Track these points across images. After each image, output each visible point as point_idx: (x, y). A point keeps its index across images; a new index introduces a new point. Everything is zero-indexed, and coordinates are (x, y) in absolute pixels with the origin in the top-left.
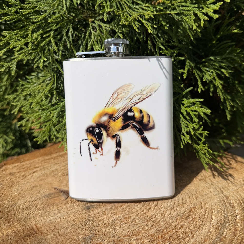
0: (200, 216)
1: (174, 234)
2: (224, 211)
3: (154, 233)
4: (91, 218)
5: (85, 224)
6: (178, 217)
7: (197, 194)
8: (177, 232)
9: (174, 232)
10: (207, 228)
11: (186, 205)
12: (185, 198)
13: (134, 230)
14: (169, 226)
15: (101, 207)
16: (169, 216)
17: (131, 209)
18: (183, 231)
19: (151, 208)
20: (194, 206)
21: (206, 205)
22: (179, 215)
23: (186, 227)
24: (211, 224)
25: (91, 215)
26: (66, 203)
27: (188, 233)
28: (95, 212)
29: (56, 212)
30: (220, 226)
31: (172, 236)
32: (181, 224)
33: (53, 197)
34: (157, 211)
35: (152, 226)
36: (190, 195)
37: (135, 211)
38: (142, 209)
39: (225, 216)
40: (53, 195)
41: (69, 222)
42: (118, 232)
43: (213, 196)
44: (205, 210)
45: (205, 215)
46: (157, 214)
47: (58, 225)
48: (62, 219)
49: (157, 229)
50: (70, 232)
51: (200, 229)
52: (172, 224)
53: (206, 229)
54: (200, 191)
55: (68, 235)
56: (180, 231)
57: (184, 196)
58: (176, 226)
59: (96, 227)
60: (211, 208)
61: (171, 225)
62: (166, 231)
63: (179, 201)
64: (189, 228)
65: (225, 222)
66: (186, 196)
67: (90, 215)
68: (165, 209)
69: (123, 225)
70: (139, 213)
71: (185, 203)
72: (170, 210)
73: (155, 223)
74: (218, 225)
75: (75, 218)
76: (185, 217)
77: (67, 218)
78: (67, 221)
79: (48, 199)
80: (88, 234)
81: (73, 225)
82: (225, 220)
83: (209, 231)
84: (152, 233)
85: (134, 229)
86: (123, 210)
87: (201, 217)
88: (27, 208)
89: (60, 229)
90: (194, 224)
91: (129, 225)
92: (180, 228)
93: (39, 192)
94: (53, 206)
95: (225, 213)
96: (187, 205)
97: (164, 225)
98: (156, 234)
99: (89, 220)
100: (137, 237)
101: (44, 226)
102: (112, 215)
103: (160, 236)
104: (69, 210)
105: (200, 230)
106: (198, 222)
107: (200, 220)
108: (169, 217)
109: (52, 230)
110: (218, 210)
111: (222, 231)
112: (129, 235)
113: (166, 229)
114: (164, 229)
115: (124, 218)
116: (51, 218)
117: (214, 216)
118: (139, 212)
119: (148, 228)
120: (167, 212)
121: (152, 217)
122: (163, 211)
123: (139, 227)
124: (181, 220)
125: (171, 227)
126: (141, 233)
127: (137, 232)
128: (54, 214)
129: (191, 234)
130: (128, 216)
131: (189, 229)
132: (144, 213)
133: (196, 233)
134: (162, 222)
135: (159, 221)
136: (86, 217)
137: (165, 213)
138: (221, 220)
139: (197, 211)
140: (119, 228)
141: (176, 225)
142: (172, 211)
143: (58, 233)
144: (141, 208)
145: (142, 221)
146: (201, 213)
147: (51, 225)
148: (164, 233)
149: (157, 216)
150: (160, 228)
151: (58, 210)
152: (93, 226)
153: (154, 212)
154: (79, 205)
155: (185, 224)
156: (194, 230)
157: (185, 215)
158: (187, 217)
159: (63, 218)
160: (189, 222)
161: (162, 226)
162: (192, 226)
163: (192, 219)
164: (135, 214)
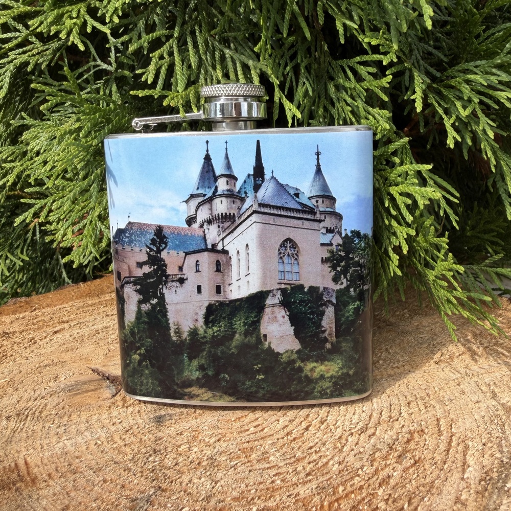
0: (435, 455)
1: (363, 499)
2: (500, 445)
3: (310, 493)
4: (161, 447)
5: (142, 461)
6: (376, 456)
7: (429, 397)
8: (372, 494)
9: (365, 494)
10: (452, 492)
11: (398, 422)
12: (397, 407)
13: (261, 483)
14: (352, 478)
15: (191, 419)
16: (352, 450)
17: (260, 428)
18: (387, 494)
19: (310, 428)
20: (419, 429)
21: (451, 427)
22: (379, 450)
23: (397, 484)
24: (462, 479)
25: (163, 438)
26: (110, 407)
27: (401, 499)
28: (172, 431)
29: (83, 427)
30: (489, 487)
31: (358, 505)
32: (383, 474)
33: (84, 390)
34: (325, 437)
35: (308, 475)
36: (410, 399)
37: (271, 433)
38: (289, 429)
39: (502, 461)
40: (85, 386)
41: (105, 456)
42: (220, 488)
43: (470, 405)
44: (448, 441)
45: (448, 454)
46: (324, 444)
47: (77, 461)
48: (92, 446)
49: (321, 485)
50: (102, 482)
51: (434, 490)
52: (360, 472)
53: (449, 493)
54: (436, 389)
55: (96, 488)
56: (380, 492)
57: (397, 402)
58: (369, 478)
59: (169, 471)
60: (466, 437)
61: (358, 475)
62: (343, 491)
63: (381, 414)
64: (404, 486)
65: (503, 476)
66: (400, 402)
67: (160, 439)
68: (345, 431)
69: (235, 469)
70: (278, 439)
71: (396, 418)
72: (357, 436)
73: (317, 466)
74: (483, 483)
75: (122, 443)
76: (396, 454)
77: (105, 443)
78: (102, 452)
79: (70, 396)
80: (144, 488)
81: (115, 463)
82: (502, 472)
83: (458, 500)
84: (307, 495)
85: (262, 481)
86: (243, 429)
87: (438, 458)
88: (18, 415)
89: (81, 472)
90: (418, 476)
91: (250, 468)
92: (380, 485)
93: (56, 377)
94: (79, 413)
95: (502, 452)
96: (402, 423)
97: (339, 473)
98: (317, 499)
99: (154, 450)
100: (266, 504)
101: (46, 461)
102: (213, 439)
103: (326, 503)
104: (114, 424)
105: (433, 495)
106: (429, 473)
107: (433, 467)
108: (352, 453)
109: (60, 474)
110: (484, 441)
111: (495, 502)
112: (246, 496)
113: (343, 485)
114: (338, 485)
115: (240, 450)
116: (66, 442)
117: (471, 459)
118: (280, 436)
119: (298, 480)
120: (350, 439)
121: (311, 451)
122: (340, 437)
123: (274, 476)
124: (384, 462)
125: (356, 481)
126: (276, 493)
127: (268, 489)
128: (75, 433)
129: (410, 503)
130: (250, 445)
131: (404, 490)
132: (292, 438)
133: (422, 503)
134: (333, 465)
135: (327, 463)
136: (148, 443)
137: (345, 442)
138: (491, 470)
139: (427, 443)
140: (225, 475)
141: (370, 476)
142: (361, 438)
143: (74, 481)
144: (287, 426)
145: (284, 460)
146: (439, 447)
147: (62, 460)
148: (338, 496)
149: (323, 449)
150: (329, 483)
151: (87, 422)
152: (163, 466)
153: (318, 438)
154: (139, 412)
155: (395, 474)
156: (417, 493)
157: (396, 451)
158: (400, 456)
159: (96, 444)
160: (404, 471)
161: (335, 476)
162: (413, 482)
163: (412, 461)
164: (270, 442)
